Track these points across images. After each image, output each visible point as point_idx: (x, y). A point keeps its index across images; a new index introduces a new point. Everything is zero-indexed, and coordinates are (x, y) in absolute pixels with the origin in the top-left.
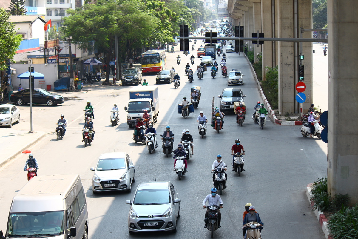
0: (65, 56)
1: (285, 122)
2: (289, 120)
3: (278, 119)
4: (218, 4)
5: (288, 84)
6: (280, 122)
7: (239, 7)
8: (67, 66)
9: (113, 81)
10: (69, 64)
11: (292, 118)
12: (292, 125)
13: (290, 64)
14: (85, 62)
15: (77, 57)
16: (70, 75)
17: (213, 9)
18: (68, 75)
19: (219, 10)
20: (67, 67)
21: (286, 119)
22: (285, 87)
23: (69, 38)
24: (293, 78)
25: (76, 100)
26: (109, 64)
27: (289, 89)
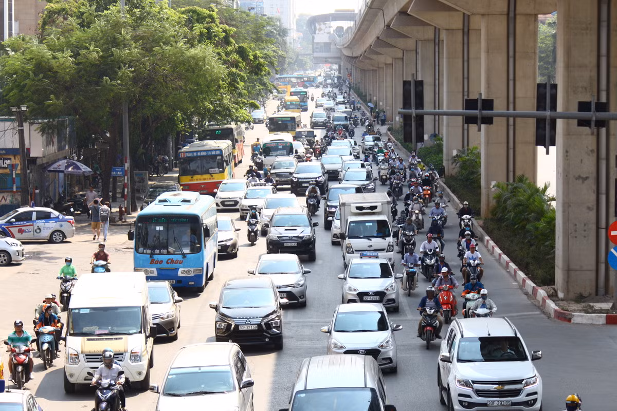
0: (4, 152)
1: (582, 316)
2: (590, 311)
3: (563, 309)
4: (315, 33)
5: (583, 225)
6: (569, 317)
7: (392, 41)
8: (14, 176)
9: (118, 214)
10: (19, 172)
11: (598, 306)
12: (599, 325)
13: (587, 178)
14: (51, 168)
15: (32, 155)
16: (19, 199)
17: (299, 46)
18: (16, 199)
19: (317, 48)
20: (13, 179)
21: (584, 310)
22: (576, 231)
23: (19, 108)
24: (595, 211)
25: (45, 260)
26: (111, 173)
27: (585, 237)
